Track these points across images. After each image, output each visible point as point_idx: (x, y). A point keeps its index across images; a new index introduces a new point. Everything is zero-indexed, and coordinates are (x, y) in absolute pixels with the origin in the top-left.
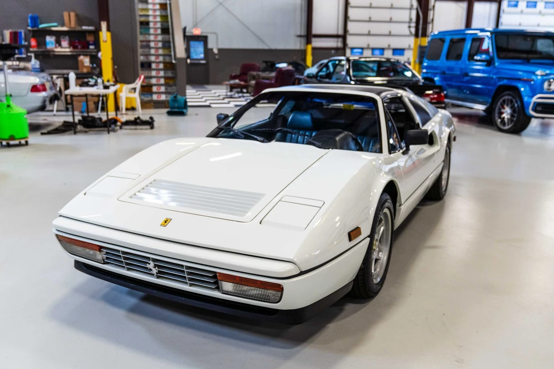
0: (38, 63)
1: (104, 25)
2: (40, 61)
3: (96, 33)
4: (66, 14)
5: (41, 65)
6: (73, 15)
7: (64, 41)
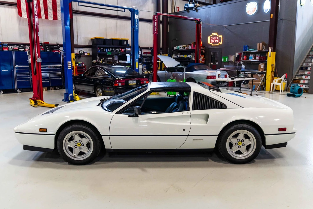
0: (244, 66)
1: (270, 49)
2: (245, 66)
3: (267, 52)
4: (258, 44)
5: (245, 67)
6: (261, 44)
7: (257, 57)
